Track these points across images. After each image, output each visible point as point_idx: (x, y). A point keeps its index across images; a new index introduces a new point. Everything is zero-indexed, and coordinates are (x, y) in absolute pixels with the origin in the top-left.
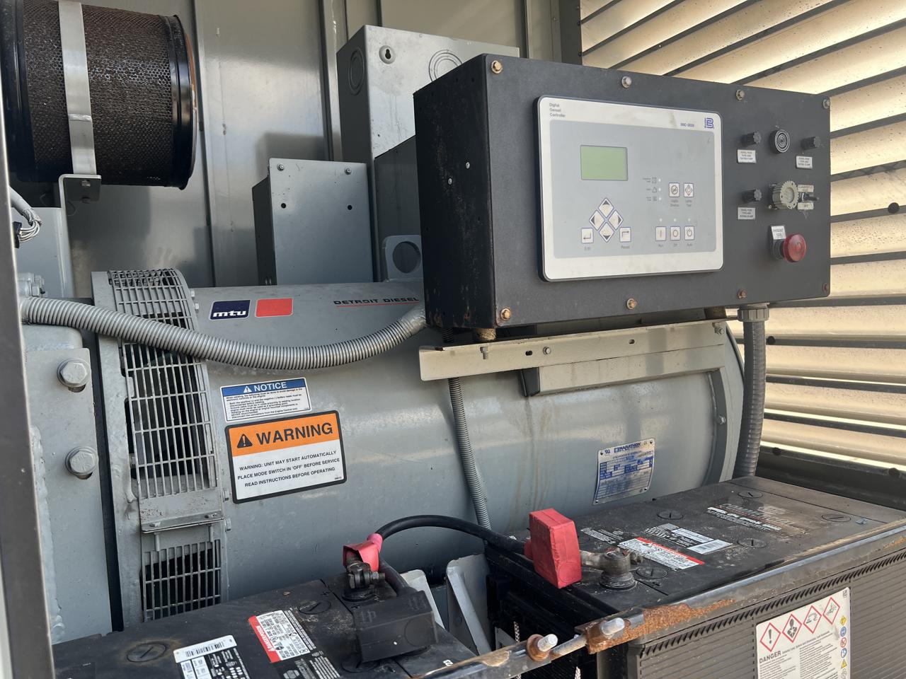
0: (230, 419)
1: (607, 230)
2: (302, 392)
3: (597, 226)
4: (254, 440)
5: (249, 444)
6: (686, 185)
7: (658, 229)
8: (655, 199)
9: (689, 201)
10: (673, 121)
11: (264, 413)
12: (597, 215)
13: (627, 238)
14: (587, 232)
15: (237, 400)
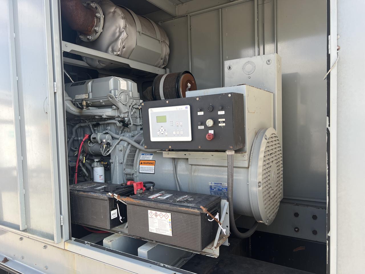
0: (141, 159)
1: (162, 132)
2: (152, 156)
3: (160, 131)
4: (143, 163)
5: (142, 164)
6: (180, 122)
7: (174, 132)
8: (173, 126)
9: (181, 126)
10: (177, 109)
11: (146, 159)
12: (160, 130)
13: (166, 134)
14: (158, 133)
15: (143, 156)
